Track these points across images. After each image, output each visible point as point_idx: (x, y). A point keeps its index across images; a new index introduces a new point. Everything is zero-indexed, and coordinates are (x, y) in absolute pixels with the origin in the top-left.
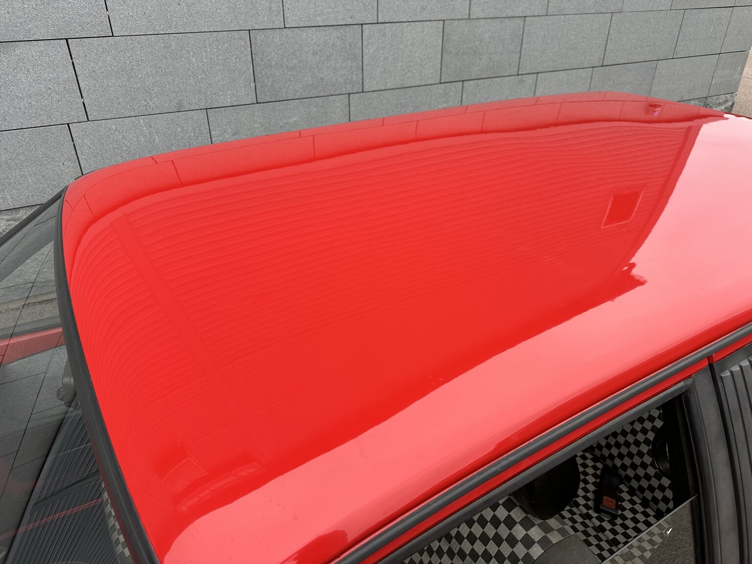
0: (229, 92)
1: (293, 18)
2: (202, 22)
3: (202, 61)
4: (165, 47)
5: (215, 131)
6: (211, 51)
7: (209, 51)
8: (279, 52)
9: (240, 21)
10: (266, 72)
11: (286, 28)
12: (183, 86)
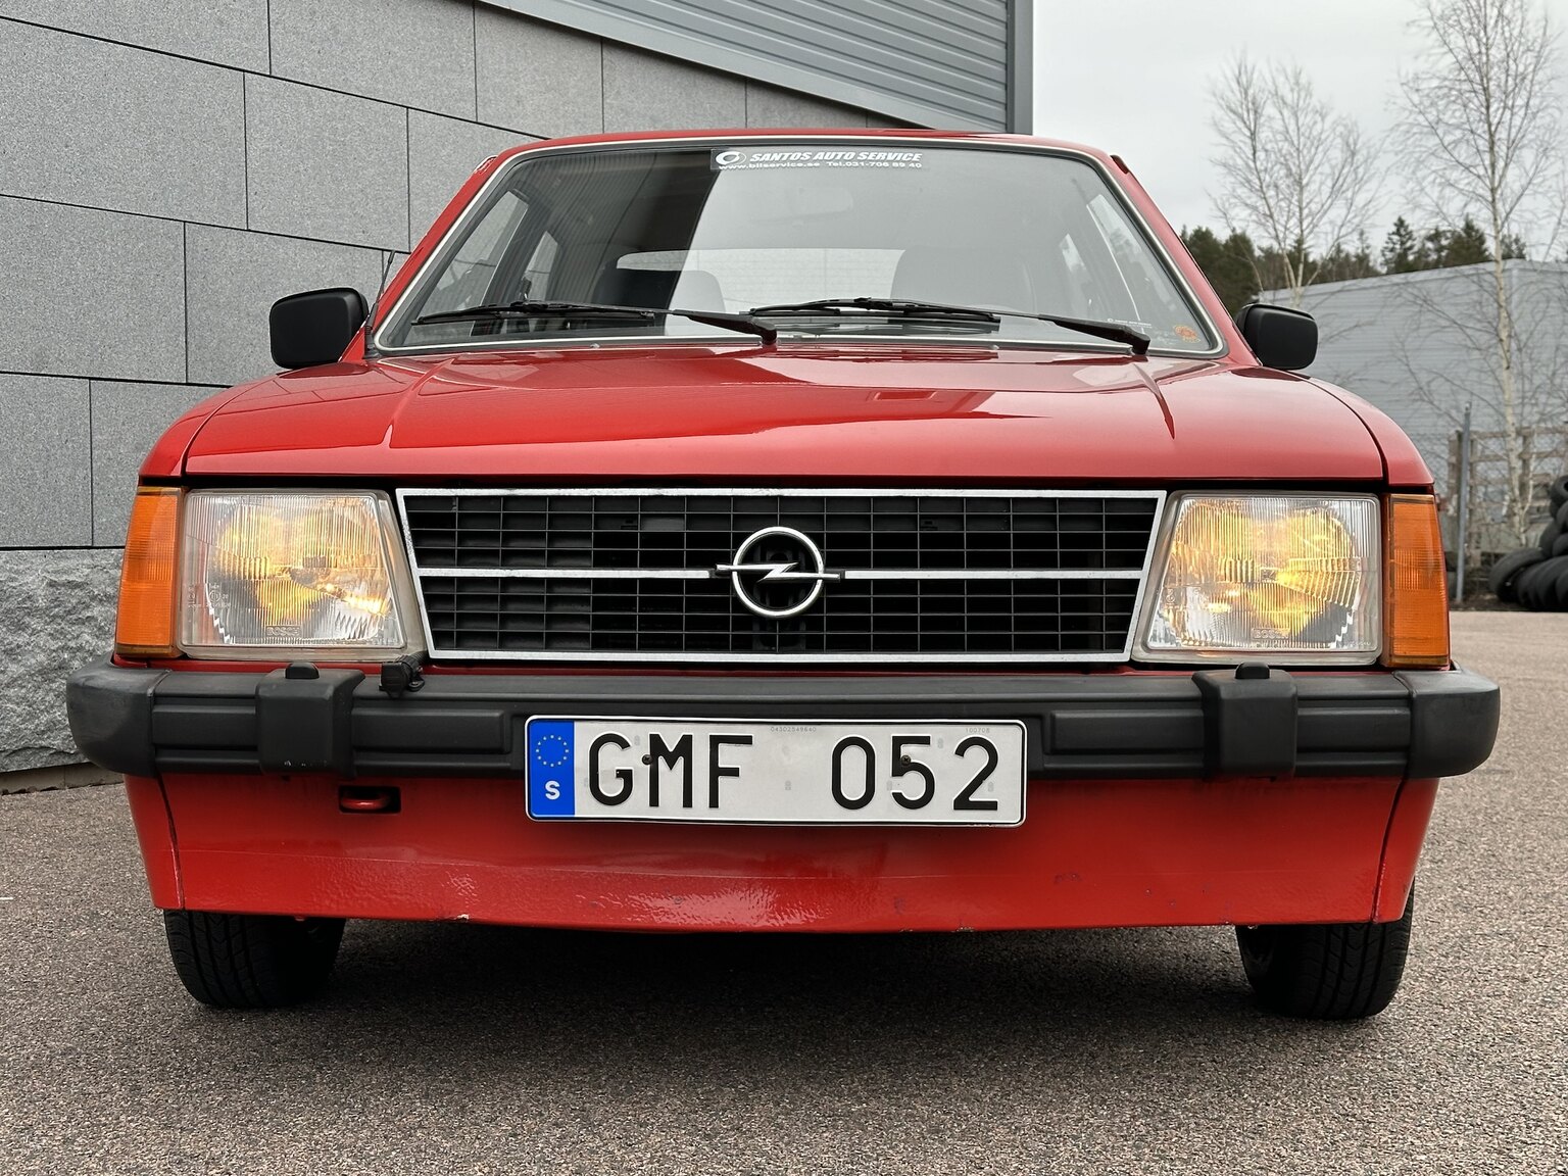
0: (136, 349)
1: (262, 212)
2: (103, 189)
3: (95, 270)
4: (31, 227)
5: (101, 434)
6: (113, 251)
7: (109, 250)
8: (234, 279)
9: (170, 200)
10: (208, 317)
11: (250, 231)
12: (52, 316)
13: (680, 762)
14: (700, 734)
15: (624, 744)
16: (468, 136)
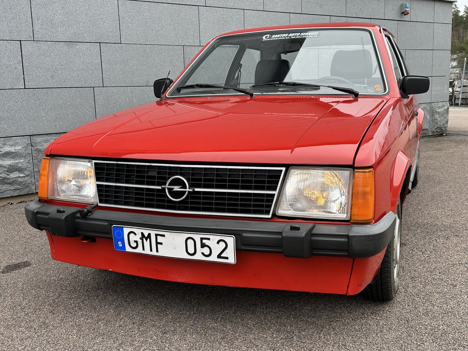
1: (204, 41)
3: (161, 60)
4: (144, 51)
6: (165, 55)
9: (179, 41)
13: (148, 240)
14: (153, 233)
15: (135, 234)
16: (261, 15)
